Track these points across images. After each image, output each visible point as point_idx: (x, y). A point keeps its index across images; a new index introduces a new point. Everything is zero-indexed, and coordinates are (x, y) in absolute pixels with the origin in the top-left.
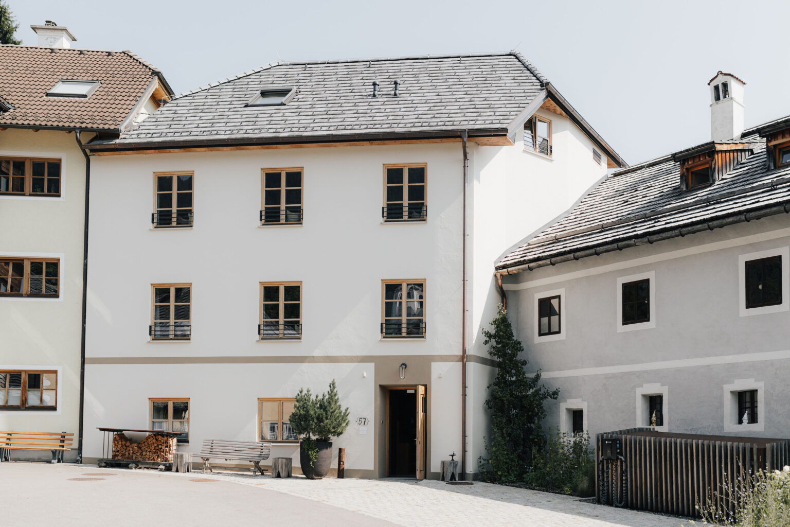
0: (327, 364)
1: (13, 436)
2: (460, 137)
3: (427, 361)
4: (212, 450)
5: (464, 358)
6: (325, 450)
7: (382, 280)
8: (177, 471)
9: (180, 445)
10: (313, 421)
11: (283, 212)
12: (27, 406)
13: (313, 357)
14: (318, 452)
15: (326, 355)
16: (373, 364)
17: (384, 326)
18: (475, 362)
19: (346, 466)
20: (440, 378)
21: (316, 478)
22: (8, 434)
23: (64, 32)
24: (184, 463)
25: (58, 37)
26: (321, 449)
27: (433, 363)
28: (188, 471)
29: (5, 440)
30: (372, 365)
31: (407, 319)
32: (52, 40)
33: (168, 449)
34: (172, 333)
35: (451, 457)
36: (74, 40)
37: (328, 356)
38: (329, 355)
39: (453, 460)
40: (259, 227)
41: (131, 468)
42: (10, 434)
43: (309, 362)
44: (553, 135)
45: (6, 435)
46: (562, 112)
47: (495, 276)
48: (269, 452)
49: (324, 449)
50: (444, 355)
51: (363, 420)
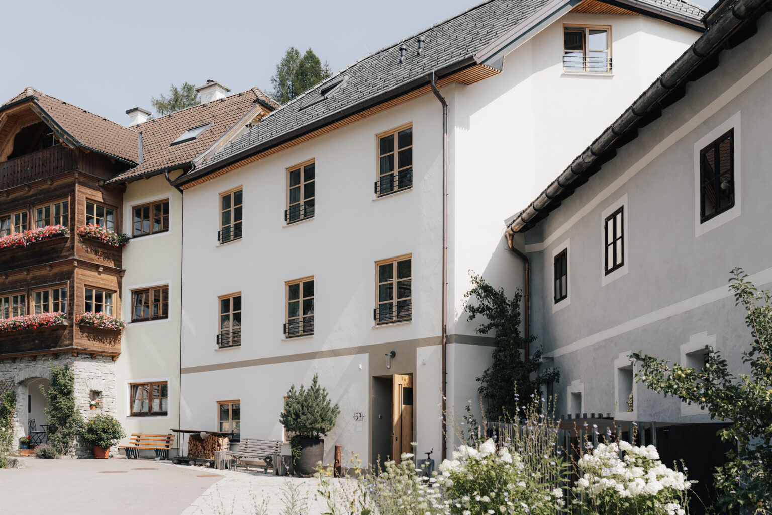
0: (332, 358)
1: (141, 437)
2: (429, 82)
3: (412, 345)
4: (246, 449)
5: (445, 340)
6: (309, 447)
7: (376, 262)
8: (217, 468)
9: (233, 444)
10: (292, 418)
11: (302, 208)
12: (152, 412)
13: (322, 351)
14: (301, 450)
15: (332, 349)
16: (367, 354)
17: (378, 312)
18: (455, 342)
19: (343, 465)
20: (424, 364)
21: (303, 476)
22: (138, 436)
23: (217, 87)
24: (221, 460)
25: (213, 92)
26: (303, 447)
27: (418, 348)
28: (226, 467)
29: (134, 441)
30: (366, 356)
31: (398, 302)
32: (210, 96)
33: (218, 447)
34: (231, 339)
35: (427, 455)
36: (228, 91)
37: (333, 350)
38: (334, 348)
39: (429, 458)
40: (284, 227)
41: (191, 465)
42: (139, 436)
43: (319, 358)
44: (614, 44)
45: (136, 437)
46: (623, 10)
47: (506, 236)
48: (281, 449)
49: (307, 446)
50: (428, 338)
51: (359, 415)
